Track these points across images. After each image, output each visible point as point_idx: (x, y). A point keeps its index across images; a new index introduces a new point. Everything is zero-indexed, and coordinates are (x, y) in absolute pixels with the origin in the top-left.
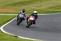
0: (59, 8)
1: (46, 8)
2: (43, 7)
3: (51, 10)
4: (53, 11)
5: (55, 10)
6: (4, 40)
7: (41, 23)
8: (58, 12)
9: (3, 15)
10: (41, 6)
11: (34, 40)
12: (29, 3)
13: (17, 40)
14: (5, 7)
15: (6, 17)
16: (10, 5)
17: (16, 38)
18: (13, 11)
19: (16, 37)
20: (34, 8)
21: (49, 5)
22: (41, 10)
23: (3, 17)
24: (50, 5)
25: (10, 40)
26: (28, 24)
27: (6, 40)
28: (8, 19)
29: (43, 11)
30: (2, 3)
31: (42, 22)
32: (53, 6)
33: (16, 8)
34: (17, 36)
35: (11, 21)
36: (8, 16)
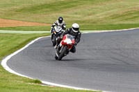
0: (135, 17)
1: (106, 18)
2: (98, 15)
3: (117, 22)
4: (120, 25)
5: (126, 22)
6: (10, 88)
7: (95, 51)
8: (132, 26)
9: (9, 34)
10: (94, 13)
11: (77, 89)
12: (66, 6)
13: (40, 88)
14: (11, 15)
15: (15, 37)
16: (23, 10)
17: (37, 84)
18: (29, 24)
19: (36, 82)
20: (77, 18)
21: (112, 11)
22: (94, 23)
23: (7, 37)
24: (115, 11)
25: (24, 89)
26: (59, 54)
27: (15, 89)
28: (20, 43)
29: (99, 24)
30: (5, 6)
31: (96, 49)
32: (121, 13)
33: (38, 17)
34: (39, 79)
35: (27, 46)
36: (19, 36)
